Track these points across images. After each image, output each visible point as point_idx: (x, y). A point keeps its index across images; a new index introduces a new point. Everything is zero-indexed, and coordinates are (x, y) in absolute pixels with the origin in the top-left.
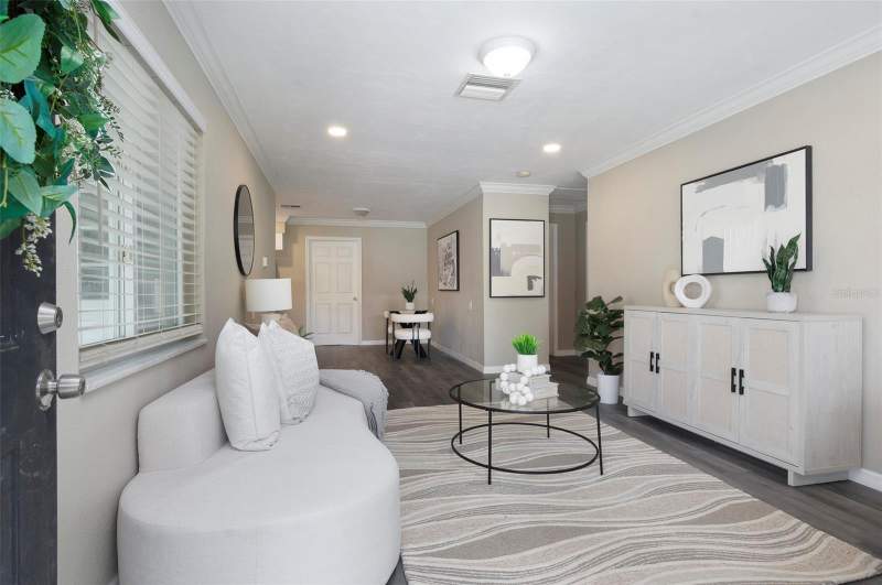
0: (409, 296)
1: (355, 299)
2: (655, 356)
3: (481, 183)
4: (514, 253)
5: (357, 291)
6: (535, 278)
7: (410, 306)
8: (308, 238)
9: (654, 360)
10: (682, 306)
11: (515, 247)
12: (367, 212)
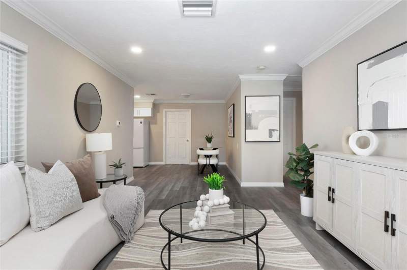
0: (209, 140)
1: (188, 141)
2: (331, 190)
3: (240, 75)
4: (260, 116)
5: (189, 137)
6: (274, 130)
7: (209, 145)
8: (165, 110)
9: (331, 193)
10: (355, 154)
11: (261, 112)
12: (189, 96)
